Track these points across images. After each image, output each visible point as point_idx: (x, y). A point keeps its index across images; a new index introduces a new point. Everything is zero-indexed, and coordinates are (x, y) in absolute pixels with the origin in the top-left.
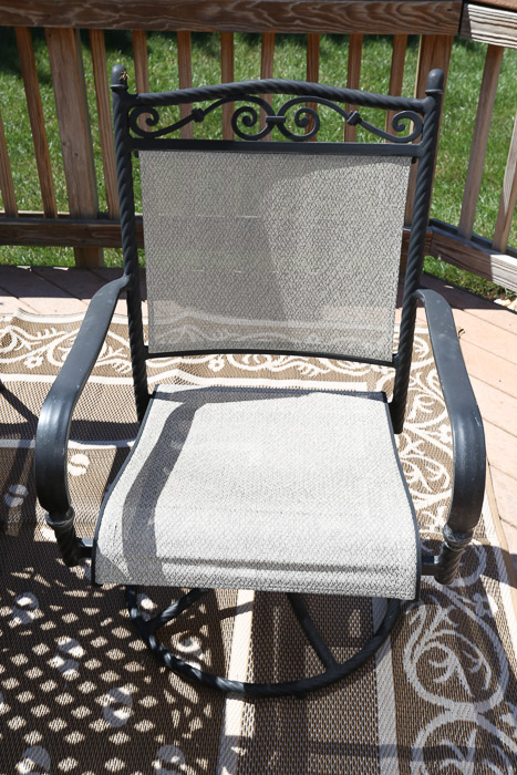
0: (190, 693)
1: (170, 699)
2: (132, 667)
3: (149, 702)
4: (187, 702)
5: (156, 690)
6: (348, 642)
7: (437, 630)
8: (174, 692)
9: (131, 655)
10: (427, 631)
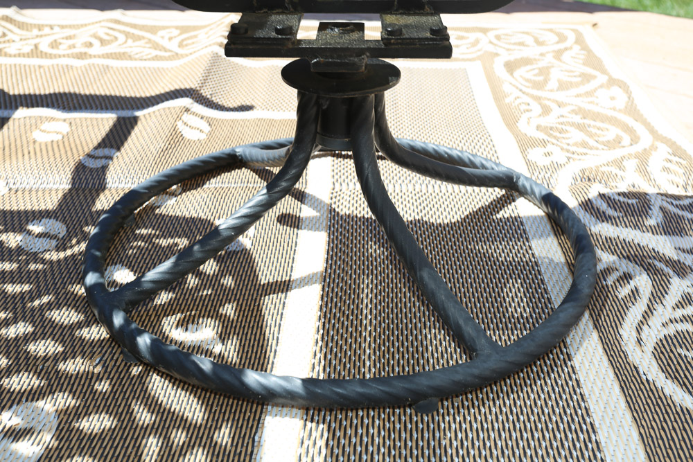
0: (188, 406)
1: (144, 416)
2: (74, 366)
3: (97, 423)
4: (181, 422)
5: (115, 404)
6: (510, 323)
7: (679, 305)
8: (153, 405)
9: (75, 347)
10: (659, 308)
